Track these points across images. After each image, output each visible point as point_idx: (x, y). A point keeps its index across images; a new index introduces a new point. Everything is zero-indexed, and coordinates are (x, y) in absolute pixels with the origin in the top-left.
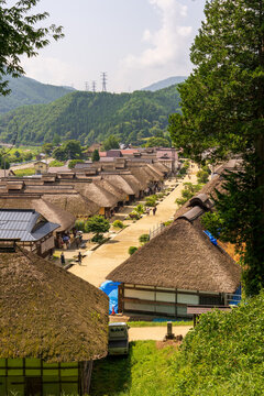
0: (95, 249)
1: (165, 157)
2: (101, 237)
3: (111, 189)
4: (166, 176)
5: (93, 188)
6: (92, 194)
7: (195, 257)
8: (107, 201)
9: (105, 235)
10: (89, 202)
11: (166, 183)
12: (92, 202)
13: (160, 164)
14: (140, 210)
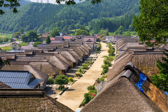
0: (61, 94)
1: (89, 41)
2: (63, 87)
3: (64, 59)
4: (91, 52)
5: (54, 58)
6: (54, 62)
7: (133, 100)
8: (63, 66)
9: (65, 86)
10: (54, 67)
11: (91, 56)
12: (55, 67)
13: (86, 45)
14: (80, 71)
